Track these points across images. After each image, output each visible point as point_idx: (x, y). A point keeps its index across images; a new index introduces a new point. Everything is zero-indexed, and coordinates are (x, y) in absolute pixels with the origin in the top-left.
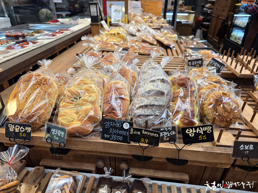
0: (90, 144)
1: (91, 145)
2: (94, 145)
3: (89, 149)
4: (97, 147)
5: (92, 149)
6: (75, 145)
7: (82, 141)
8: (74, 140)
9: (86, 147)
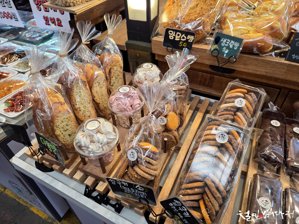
0: (267, 66)
1: (269, 66)
2: (273, 68)
3: (262, 73)
4: (276, 70)
5: (266, 72)
6: (244, 64)
7: (257, 60)
8: (247, 57)
9: (258, 69)
